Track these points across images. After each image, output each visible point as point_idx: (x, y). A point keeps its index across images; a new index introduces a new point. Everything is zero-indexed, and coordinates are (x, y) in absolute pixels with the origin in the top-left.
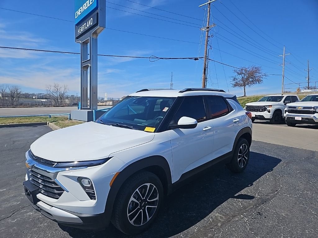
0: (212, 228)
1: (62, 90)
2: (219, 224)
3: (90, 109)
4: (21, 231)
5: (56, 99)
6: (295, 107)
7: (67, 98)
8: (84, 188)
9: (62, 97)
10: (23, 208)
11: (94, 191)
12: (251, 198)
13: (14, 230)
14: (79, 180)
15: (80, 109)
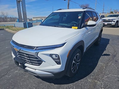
0: (103, 70)
1: (6, 15)
2: (104, 67)
3: (24, 22)
4: (16, 81)
5: (3, 19)
6: (105, 20)
7: (8, 18)
8: (54, 59)
9: (6, 18)
10: (11, 69)
11: (60, 61)
12: (109, 55)
13: (12, 81)
14: (51, 55)
15: (18, 22)
